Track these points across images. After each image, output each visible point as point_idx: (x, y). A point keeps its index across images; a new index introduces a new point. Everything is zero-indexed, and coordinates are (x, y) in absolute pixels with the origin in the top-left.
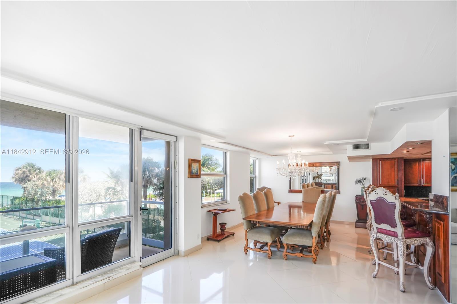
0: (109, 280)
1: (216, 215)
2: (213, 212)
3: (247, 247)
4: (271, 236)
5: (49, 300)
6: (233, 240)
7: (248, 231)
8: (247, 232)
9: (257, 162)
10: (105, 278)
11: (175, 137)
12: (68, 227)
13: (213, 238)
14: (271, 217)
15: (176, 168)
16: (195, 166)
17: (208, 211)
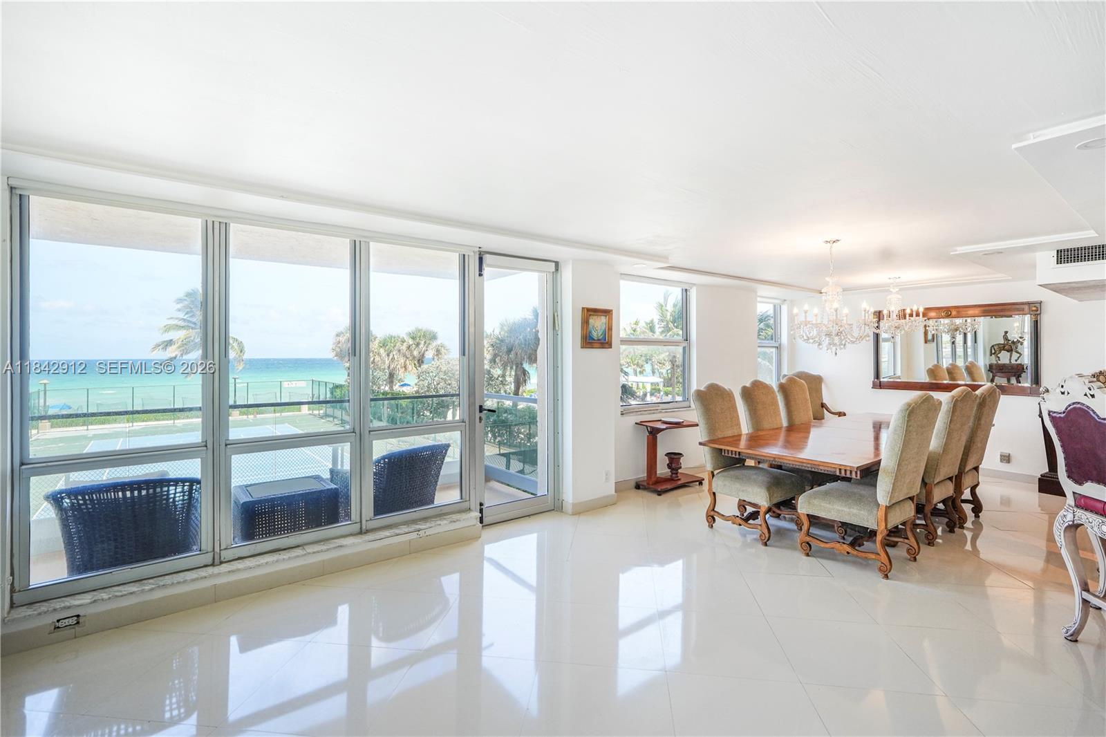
0: (418, 536)
1: (653, 433)
2: (647, 426)
3: (713, 510)
4: (769, 489)
5: (322, 551)
7: (715, 472)
8: (713, 476)
9: (785, 308)
10: (411, 530)
11: (554, 263)
13: (648, 484)
15: (557, 329)
16: (598, 324)
17: (636, 423)
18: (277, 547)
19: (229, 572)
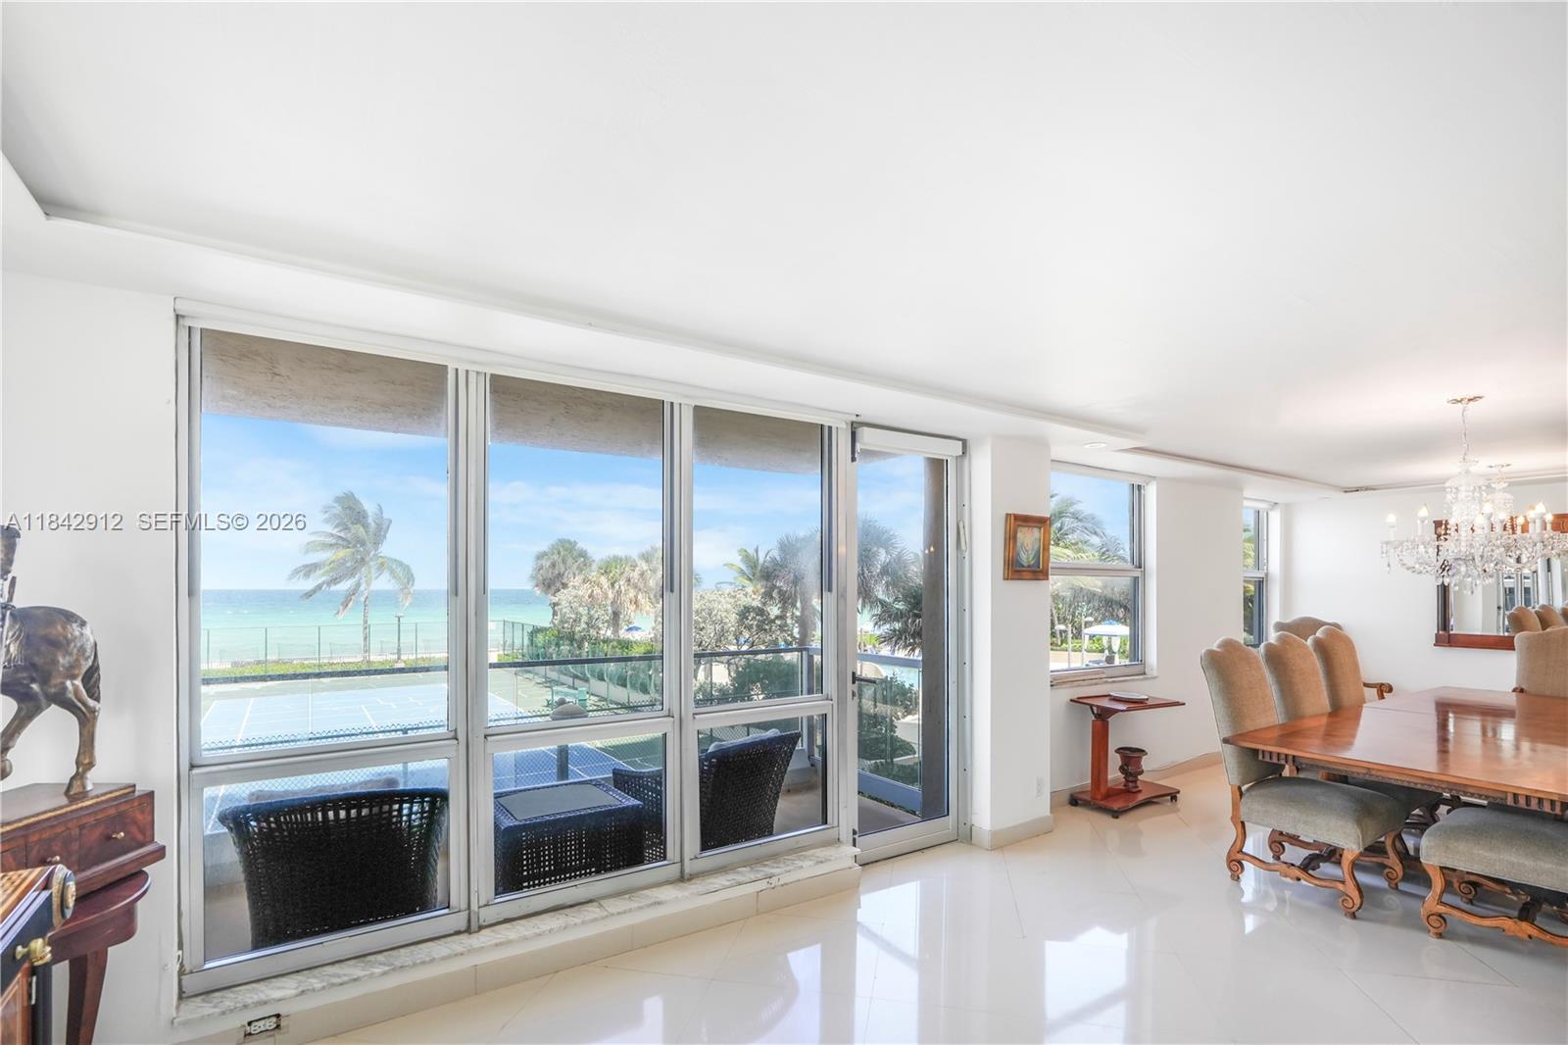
0: (769, 886)
1: (1103, 716)
2: (1091, 706)
3: (1240, 851)
4: (1359, 822)
5: (630, 910)
6: (1172, 817)
7: (1244, 788)
8: (1241, 794)
9: (1275, 519)
10: (759, 876)
11: (960, 443)
12: (669, 716)
13: (1093, 798)
14: (1351, 744)
15: (963, 547)
16: (1028, 538)
17: (1071, 700)
18: (561, 903)
19: (497, 945)
